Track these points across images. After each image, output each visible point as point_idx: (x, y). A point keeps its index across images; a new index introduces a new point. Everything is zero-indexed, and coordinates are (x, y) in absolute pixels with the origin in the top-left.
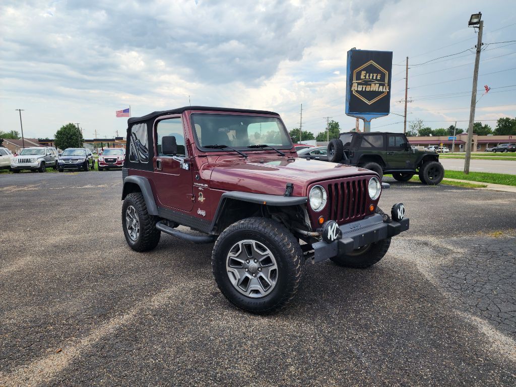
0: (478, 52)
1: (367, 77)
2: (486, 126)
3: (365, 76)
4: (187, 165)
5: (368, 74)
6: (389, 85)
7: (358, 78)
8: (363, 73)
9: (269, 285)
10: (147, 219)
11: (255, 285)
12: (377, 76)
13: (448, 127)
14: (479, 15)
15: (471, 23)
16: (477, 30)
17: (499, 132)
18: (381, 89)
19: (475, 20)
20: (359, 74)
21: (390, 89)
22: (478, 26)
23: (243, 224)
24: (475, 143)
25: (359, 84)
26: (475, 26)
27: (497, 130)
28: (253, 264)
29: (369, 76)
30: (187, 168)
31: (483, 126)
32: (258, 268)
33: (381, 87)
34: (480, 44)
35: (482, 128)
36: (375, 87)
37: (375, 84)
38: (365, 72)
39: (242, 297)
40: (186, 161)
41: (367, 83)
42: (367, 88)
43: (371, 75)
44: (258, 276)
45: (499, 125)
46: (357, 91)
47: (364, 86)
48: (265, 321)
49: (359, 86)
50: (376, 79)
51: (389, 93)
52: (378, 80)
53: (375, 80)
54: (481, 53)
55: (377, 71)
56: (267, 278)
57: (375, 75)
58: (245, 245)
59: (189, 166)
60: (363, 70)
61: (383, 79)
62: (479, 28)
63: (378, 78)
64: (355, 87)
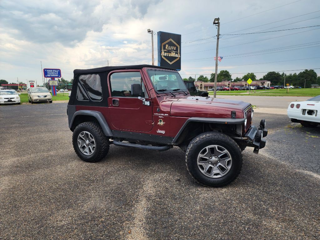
0: (218, 39)
1: (169, 48)
2: (206, 77)
3: (168, 48)
4: (148, 102)
5: (169, 47)
6: (180, 54)
7: (164, 48)
8: (167, 46)
9: (225, 169)
10: (103, 139)
11: (216, 170)
12: (174, 48)
13: (189, 77)
14: (218, 19)
15: (214, 23)
16: (217, 27)
17: (212, 80)
18: (176, 56)
19: (216, 22)
20: (165, 46)
21: (180, 56)
22: (217, 25)
23: (209, 136)
24: (203, 86)
25: (165, 52)
26: (216, 24)
27: (211, 79)
28: (214, 159)
29: (170, 48)
30: (148, 104)
31: (205, 77)
32: (218, 161)
33: (176, 54)
34: (218, 35)
35: (204, 78)
36: (173, 54)
37: (173, 52)
38: (168, 45)
39: (209, 179)
40: (147, 100)
41: (169, 52)
42: (169, 55)
43: (171, 47)
44: (218, 165)
45: (211, 77)
46: (164, 56)
47: (168, 54)
48: (224, 190)
49: (165, 53)
50: (174, 50)
51: (180, 58)
52: (175, 50)
53: (172, 50)
54: (219, 39)
55: (174, 45)
56: (225, 166)
57: (173, 47)
58: (210, 148)
59: (150, 103)
60: (167, 44)
61: (177, 50)
62: (218, 26)
63: (175, 49)
64: (163, 53)
